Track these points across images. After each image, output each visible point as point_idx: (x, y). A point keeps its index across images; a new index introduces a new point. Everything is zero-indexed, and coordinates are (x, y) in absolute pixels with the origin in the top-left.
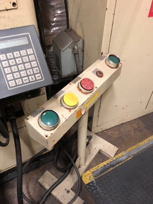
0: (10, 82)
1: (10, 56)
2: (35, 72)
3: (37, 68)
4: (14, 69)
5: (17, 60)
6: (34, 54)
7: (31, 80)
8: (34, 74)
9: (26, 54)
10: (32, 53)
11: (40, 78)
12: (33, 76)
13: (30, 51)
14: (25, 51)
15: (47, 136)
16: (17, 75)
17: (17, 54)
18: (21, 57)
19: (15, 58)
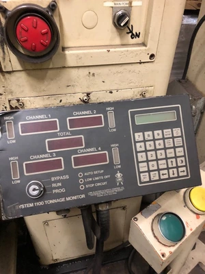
0: (142, 174)
1: (149, 135)
2: (179, 165)
3: (183, 159)
4: (151, 155)
5: (157, 142)
6: (182, 136)
7: (171, 176)
8: (177, 167)
9: (171, 136)
10: (180, 135)
11: (185, 174)
12: (175, 170)
13: (177, 132)
14: (170, 130)
15: (163, 256)
16: (153, 166)
17: (158, 135)
18: (164, 139)
19: (154, 140)
